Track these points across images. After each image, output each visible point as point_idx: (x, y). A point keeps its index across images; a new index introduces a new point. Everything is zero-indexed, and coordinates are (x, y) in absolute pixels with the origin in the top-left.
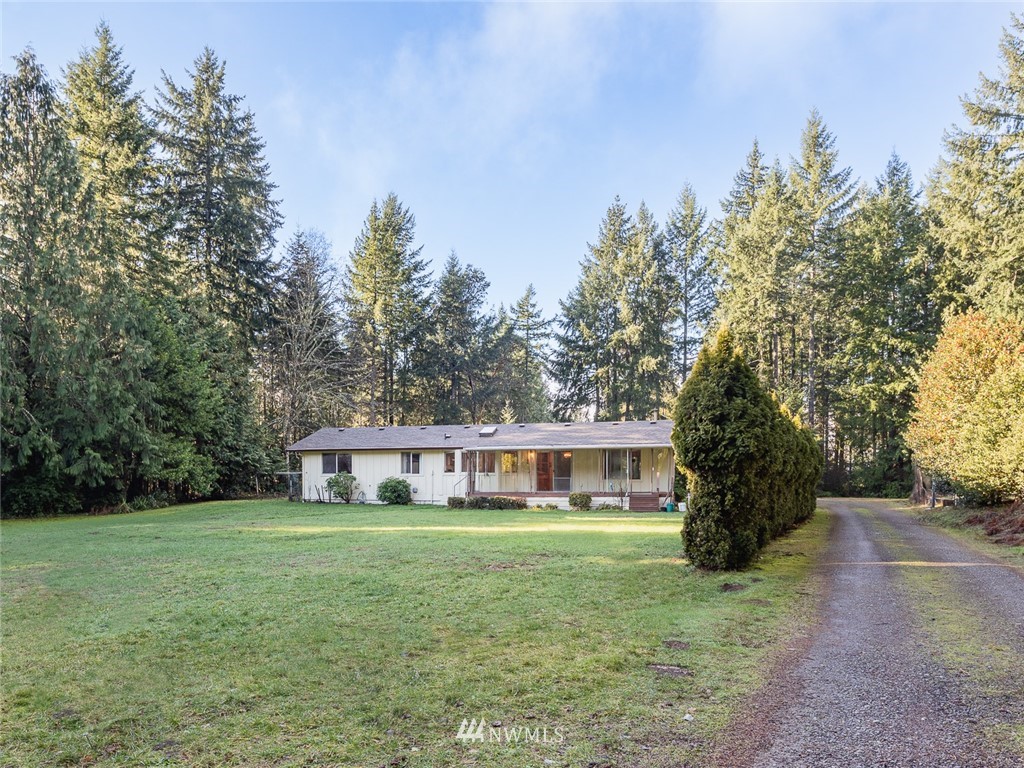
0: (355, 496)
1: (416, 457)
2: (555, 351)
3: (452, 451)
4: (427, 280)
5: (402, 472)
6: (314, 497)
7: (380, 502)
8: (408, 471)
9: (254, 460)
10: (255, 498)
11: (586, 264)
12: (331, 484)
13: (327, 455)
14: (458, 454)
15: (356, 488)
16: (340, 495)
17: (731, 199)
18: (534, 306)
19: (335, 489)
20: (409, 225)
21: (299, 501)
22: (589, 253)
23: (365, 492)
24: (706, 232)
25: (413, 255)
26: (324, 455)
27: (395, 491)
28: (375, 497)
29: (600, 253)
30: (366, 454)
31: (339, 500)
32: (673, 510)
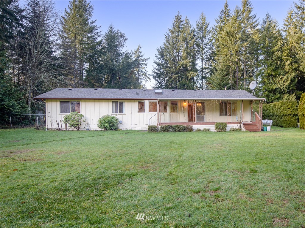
0: (83, 126)
1: (121, 104)
2: (155, 68)
3: (143, 101)
4: (99, 34)
5: (113, 112)
6: (55, 127)
7: (100, 129)
8: (116, 112)
9: (9, 106)
10: (10, 128)
11: (167, 35)
12: (67, 119)
13: (64, 101)
14: (147, 103)
15: (84, 121)
16: (73, 125)
17: (219, 19)
18: (141, 52)
19: (70, 122)
20: (90, 9)
21: (44, 129)
22: (168, 32)
23: (89, 123)
24: (209, 30)
25: (93, 22)
26: (61, 102)
27: (110, 123)
28: (96, 126)
29: (172, 32)
30: (90, 101)
31: (72, 128)
32: (263, 130)
